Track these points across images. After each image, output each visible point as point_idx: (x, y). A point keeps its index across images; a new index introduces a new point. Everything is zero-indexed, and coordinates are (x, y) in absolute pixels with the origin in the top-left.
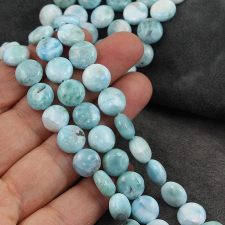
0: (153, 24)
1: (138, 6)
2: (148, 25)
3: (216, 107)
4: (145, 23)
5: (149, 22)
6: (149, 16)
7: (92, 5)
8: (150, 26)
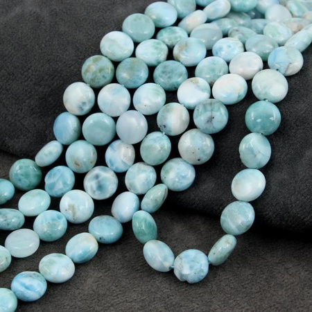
0: (216, 106)
1: (197, 83)
2: (209, 108)
3: (305, 220)
4: (204, 106)
5: (211, 104)
6: (212, 97)
7: (135, 82)
8: (212, 110)
